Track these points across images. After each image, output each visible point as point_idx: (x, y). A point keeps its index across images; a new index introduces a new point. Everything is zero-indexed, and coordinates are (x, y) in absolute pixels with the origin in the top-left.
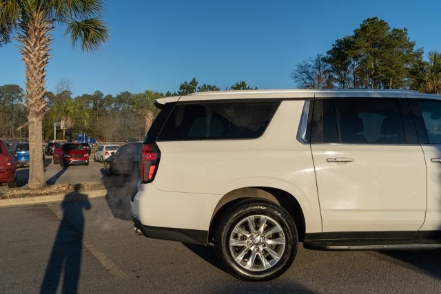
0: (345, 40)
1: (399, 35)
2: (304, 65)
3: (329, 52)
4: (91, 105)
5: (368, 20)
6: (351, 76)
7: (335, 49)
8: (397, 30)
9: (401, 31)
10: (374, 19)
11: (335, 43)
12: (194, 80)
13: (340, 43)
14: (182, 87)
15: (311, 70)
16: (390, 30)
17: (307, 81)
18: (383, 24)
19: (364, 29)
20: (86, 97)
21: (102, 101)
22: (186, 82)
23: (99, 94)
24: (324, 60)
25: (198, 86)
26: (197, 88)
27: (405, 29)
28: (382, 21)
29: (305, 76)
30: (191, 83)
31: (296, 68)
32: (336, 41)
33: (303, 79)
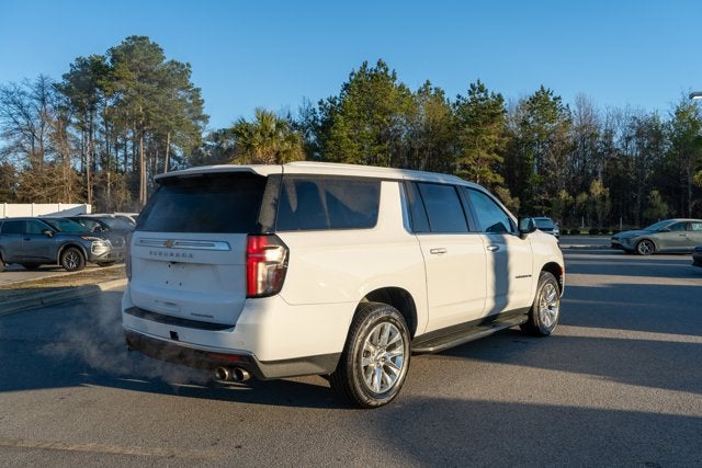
0: (93, 60)
1: (181, 72)
5: (134, 38)
7: (76, 74)
8: (178, 64)
9: (183, 66)
10: (144, 38)
13: (83, 63)
15: (26, 102)
16: (165, 61)
17: (20, 120)
19: (128, 50)
24: (57, 87)
27: (188, 65)
28: (155, 45)
29: (14, 109)
32: (77, 59)
33: (11, 115)
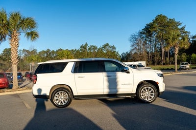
0: (150, 24)
3: (143, 30)
4: (45, 55)
5: (158, 16)
6: (154, 39)
7: (146, 28)
8: (171, 19)
10: (161, 15)
12: (86, 43)
14: (81, 47)
16: (168, 19)
18: (165, 17)
19: (156, 19)
20: (43, 51)
21: (50, 53)
22: (83, 45)
23: (48, 50)
25: (88, 46)
29: (134, 40)
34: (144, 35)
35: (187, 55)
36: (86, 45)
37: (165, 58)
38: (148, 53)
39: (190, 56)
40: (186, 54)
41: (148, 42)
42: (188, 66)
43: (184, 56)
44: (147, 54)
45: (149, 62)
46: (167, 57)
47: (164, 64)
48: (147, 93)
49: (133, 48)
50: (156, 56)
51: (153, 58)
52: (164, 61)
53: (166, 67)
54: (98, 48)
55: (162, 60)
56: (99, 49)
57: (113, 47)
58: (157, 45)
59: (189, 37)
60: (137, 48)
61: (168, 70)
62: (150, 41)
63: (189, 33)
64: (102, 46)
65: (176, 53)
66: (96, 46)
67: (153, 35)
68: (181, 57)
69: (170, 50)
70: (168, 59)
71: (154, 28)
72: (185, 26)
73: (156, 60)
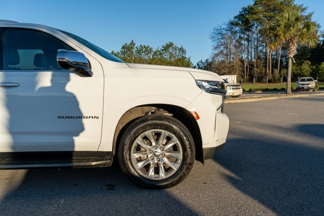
0: (249, 7)
2: (219, 28)
3: (235, 17)
6: (255, 36)
7: (241, 15)
11: (241, 11)
12: (132, 42)
13: (245, 9)
14: (123, 48)
15: (224, 32)
22: (126, 44)
24: (232, 23)
25: (136, 46)
26: (135, 47)
29: (220, 37)
30: (131, 44)
31: (212, 31)
32: (242, 8)
33: (218, 39)
34: (237, 28)
35: (312, 64)
36: (132, 44)
37: (272, 71)
38: (242, 61)
39: (317, 67)
40: (310, 63)
41: (243, 42)
42: (312, 84)
43: (306, 67)
44: (240, 64)
45: (243, 77)
46: (276, 67)
47: (270, 81)
48: (159, 151)
49: (216, 52)
50: (257, 67)
51: (251, 69)
52: (270, 77)
53: (272, 86)
54: (154, 50)
55: (266, 74)
56: (155, 53)
57: (182, 50)
58: (260, 48)
59: (319, 34)
60: (225, 52)
61: (275, 90)
62: (248, 40)
63: (319, 26)
64: (161, 48)
65: (292, 55)
66: (151, 47)
67: (254, 29)
68: (300, 69)
69: (282, 56)
70: (277, 72)
71: (256, 13)
72: (313, 13)
73: (256, 75)
